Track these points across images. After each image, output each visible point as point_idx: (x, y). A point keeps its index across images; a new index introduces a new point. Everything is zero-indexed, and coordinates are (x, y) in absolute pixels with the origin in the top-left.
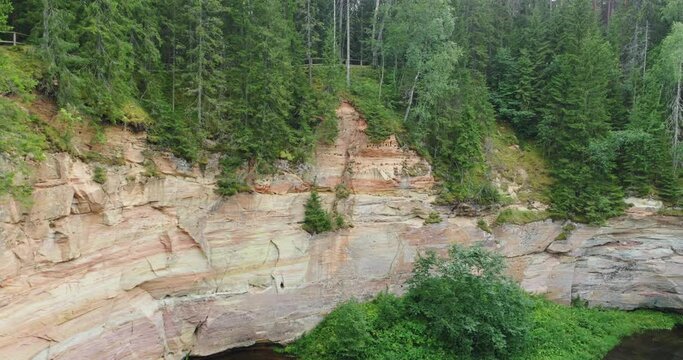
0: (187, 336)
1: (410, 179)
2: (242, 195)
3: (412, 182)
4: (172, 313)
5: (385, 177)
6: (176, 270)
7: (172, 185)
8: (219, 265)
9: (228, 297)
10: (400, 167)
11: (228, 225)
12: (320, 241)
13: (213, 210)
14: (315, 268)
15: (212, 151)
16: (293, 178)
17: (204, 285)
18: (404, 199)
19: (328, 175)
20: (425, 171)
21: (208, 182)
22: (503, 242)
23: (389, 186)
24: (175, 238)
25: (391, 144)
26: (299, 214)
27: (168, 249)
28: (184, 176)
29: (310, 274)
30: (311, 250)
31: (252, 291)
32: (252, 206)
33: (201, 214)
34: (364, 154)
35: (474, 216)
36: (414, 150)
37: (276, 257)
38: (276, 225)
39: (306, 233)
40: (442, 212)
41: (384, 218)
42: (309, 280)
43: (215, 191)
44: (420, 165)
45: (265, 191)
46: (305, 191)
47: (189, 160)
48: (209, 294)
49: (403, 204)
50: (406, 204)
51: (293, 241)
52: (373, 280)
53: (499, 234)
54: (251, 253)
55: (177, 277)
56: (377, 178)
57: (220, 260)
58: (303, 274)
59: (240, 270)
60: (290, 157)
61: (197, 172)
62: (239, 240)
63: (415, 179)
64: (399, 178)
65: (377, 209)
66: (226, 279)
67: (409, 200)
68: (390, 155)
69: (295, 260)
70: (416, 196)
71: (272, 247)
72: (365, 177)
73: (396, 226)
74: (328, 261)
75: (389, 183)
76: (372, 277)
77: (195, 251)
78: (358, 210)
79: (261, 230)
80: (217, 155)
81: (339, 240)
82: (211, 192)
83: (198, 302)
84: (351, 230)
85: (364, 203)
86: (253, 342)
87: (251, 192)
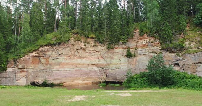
0: (104, 77)
1: (151, 43)
2: (112, 49)
3: (152, 44)
4: (101, 71)
5: (144, 44)
6: (101, 63)
7: (99, 47)
8: (109, 63)
9: (111, 70)
10: (148, 41)
11: (109, 55)
12: (130, 59)
13: (106, 52)
14: (129, 65)
15: (107, 42)
16: (123, 46)
17: (106, 66)
18: (150, 48)
19: (133, 45)
20: (156, 41)
21: (105, 47)
22: (186, 60)
23: (145, 46)
24: (100, 57)
25: (145, 36)
26: (125, 53)
27: (99, 59)
28: (101, 46)
29: (128, 67)
30: (128, 61)
31: (116, 69)
32: (114, 51)
33: (104, 53)
34: (140, 39)
35: (175, 52)
36: (153, 36)
37: (120, 62)
38: (120, 55)
39: (126, 57)
40: (163, 51)
41: (146, 54)
42: (128, 68)
43: (107, 49)
44: (155, 40)
45: (116, 48)
46: (127, 49)
47: (102, 43)
48: (107, 68)
49: (150, 50)
50: (151, 50)
51: (124, 59)
52: (143, 69)
53: (185, 57)
54: (115, 61)
55: (101, 64)
56: (142, 44)
57: (109, 62)
58: (127, 66)
59: (113, 64)
60: (122, 42)
61: (103, 45)
62: (112, 58)
63: (153, 43)
64: (148, 43)
65: (143, 52)
66: (110, 66)
67: (151, 49)
68: (146, 38)
69: (125, 63)
70: (154, 48)
71: (119, 60)
72: (139, 44)
73: (148, 55)
74: (132, 64)
75: (145, 45)
76: (143, 68)
77: (103, 59)
78: (139, 52)
79: (117, 56)
80: (108, 42)
81: (135, 59)
82: (106, 49)
83: (105, 70)
84: (137, 57)
85: (140, 50)
86: (117, 81)
87: (114, 49)
